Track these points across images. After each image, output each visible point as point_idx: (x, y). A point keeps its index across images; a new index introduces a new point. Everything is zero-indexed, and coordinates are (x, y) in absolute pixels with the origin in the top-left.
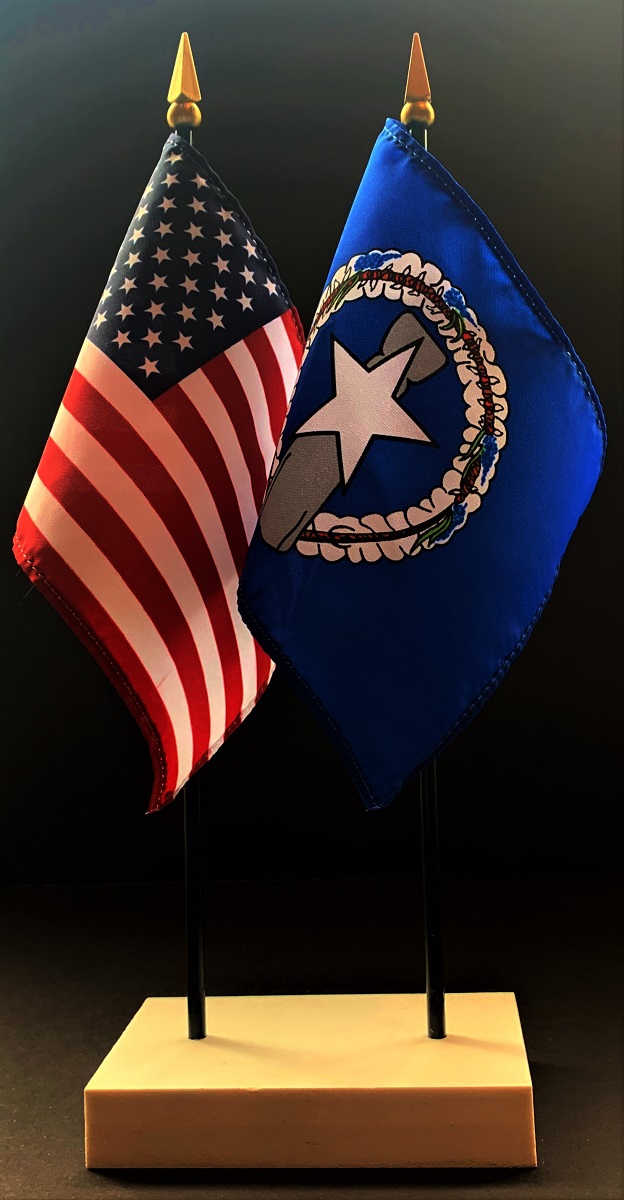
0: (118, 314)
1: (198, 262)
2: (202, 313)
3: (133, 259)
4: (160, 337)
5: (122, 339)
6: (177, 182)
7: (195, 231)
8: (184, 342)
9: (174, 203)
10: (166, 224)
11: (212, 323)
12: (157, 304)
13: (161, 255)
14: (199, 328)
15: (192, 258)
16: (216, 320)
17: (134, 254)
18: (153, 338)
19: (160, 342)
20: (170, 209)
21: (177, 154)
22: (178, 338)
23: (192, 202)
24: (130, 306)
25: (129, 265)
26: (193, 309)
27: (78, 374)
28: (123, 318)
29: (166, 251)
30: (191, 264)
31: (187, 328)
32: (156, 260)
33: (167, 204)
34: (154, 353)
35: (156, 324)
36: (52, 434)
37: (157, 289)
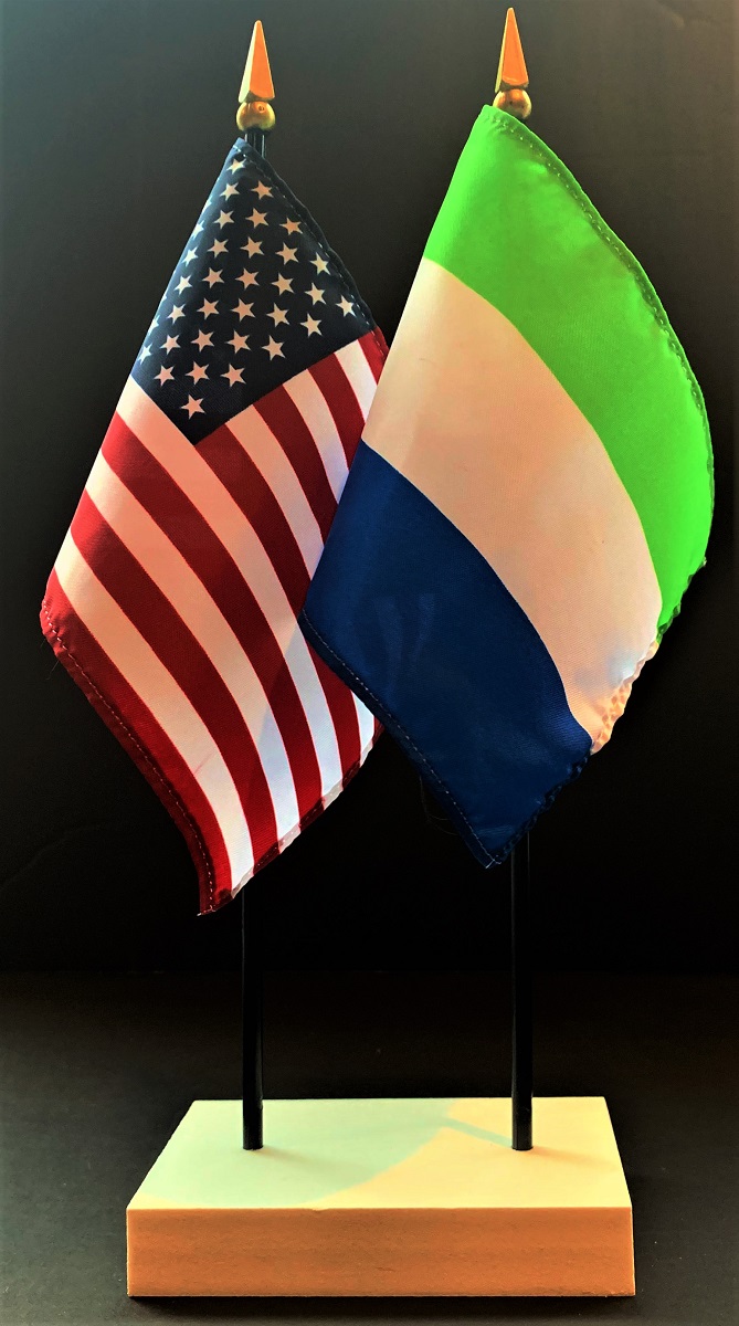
0: (164, 346)
1: (255, 283)
2: (257, 341)
3: (184, 284)
4: (206, 372)
5: (165, 375)
6: (237, 193)
7: (253, 248)
8: (234, 375)
9: (231, 217)
10: (221, 241)
11: (268, 353)
12: (206, 333)
13: (214, 278)
14: (252, 360)
15: (248, 279)
16: (274, 349)
17: (185, 277)
18: (198, 373)
19: (206, 377)
20: (227, 224)
21: (239, 161)
22: (227, 371)
23: (251, 214)
24: (176, 338)
25: (178, 291)
26: (246, 337)
27: (118, 416)
28: (168, 351)
29: (220, 272)
30: (246, 286)
31: (239, 360)
32: (208, 283)
33: (224, 219)
34: (199, 390)
35: (203, 357)
36: (88, 486)
37: (206, 316)
